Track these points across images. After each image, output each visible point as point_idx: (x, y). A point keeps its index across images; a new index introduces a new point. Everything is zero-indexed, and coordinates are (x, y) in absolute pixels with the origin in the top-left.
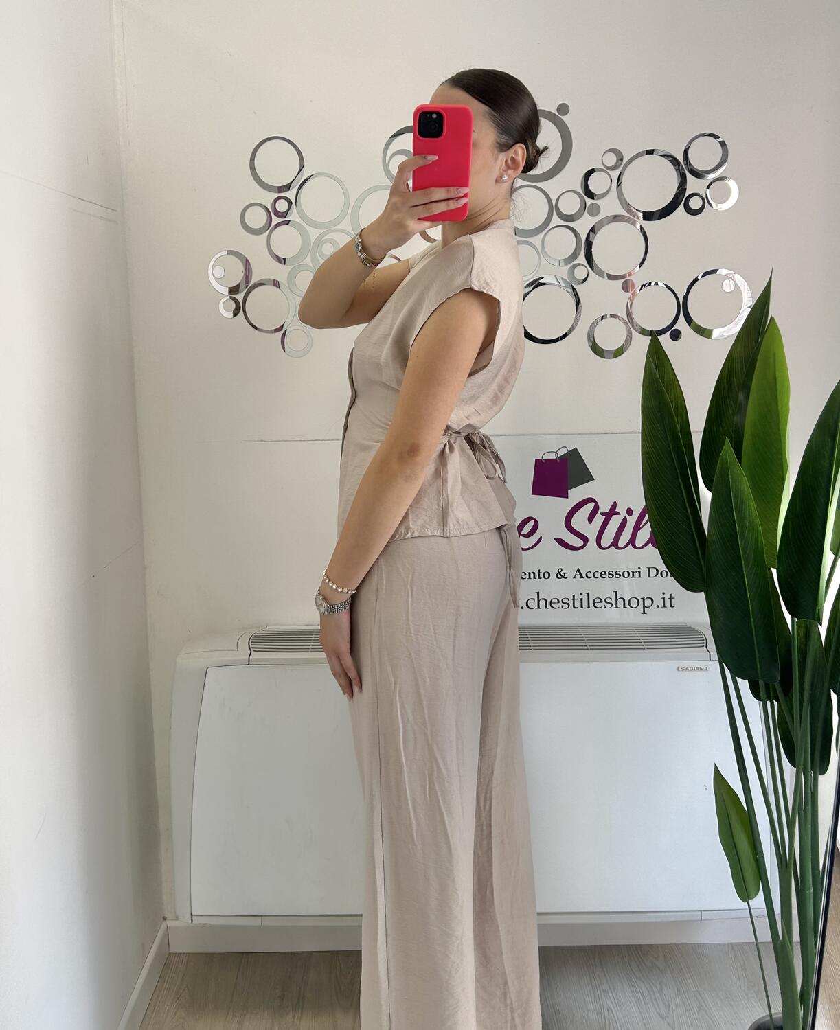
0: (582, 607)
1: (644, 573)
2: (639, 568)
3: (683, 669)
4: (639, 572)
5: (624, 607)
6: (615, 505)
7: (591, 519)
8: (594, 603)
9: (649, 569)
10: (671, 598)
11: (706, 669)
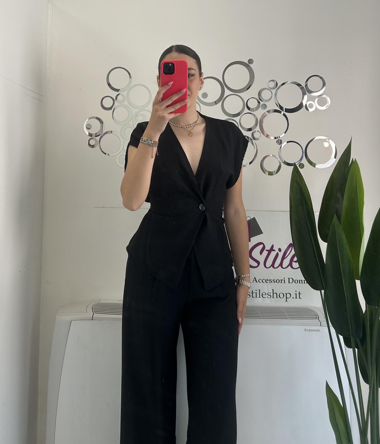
0: (256, 297)
1: (287, 281)
2: (284, 278)
3: (308, 330)
4: (284, 280)
5: (277, 297)
6: (273, 246)
7: (261, 252)
8: (262, 295)
9: (289, 279)
10: (299, 294)
11: (319, 330)
